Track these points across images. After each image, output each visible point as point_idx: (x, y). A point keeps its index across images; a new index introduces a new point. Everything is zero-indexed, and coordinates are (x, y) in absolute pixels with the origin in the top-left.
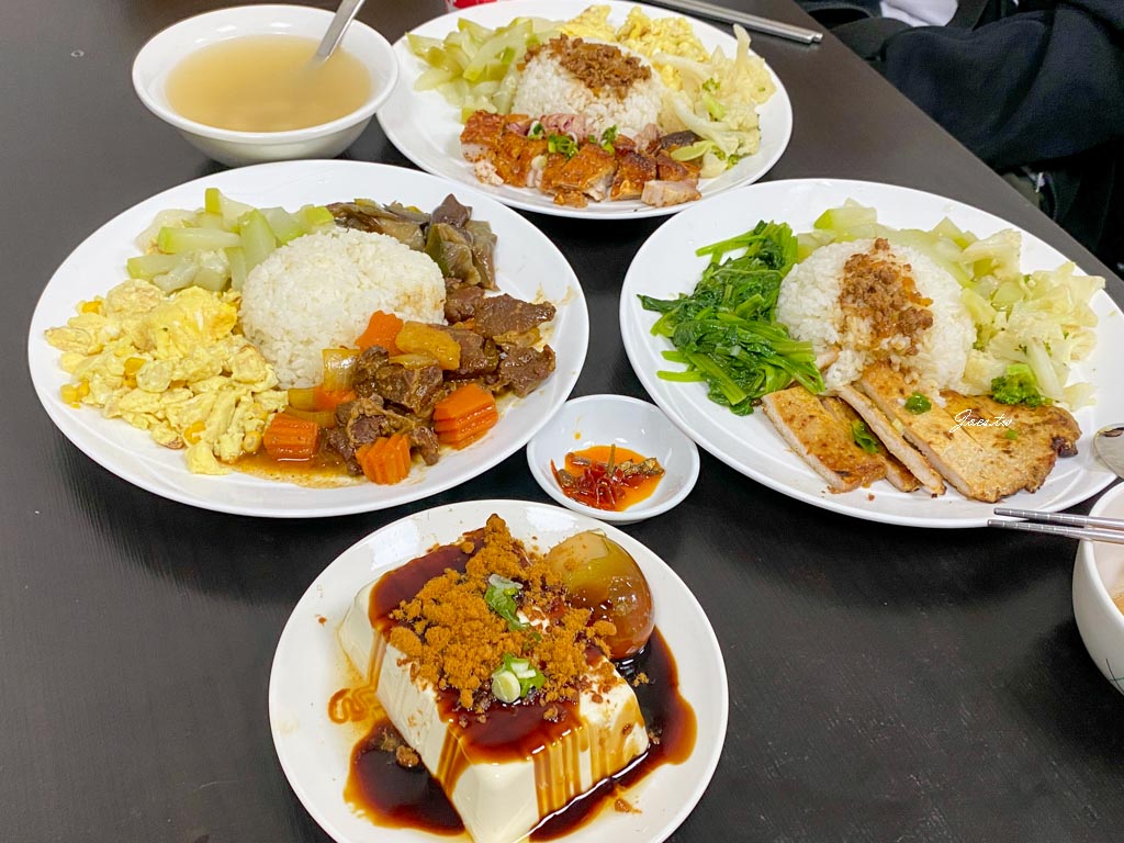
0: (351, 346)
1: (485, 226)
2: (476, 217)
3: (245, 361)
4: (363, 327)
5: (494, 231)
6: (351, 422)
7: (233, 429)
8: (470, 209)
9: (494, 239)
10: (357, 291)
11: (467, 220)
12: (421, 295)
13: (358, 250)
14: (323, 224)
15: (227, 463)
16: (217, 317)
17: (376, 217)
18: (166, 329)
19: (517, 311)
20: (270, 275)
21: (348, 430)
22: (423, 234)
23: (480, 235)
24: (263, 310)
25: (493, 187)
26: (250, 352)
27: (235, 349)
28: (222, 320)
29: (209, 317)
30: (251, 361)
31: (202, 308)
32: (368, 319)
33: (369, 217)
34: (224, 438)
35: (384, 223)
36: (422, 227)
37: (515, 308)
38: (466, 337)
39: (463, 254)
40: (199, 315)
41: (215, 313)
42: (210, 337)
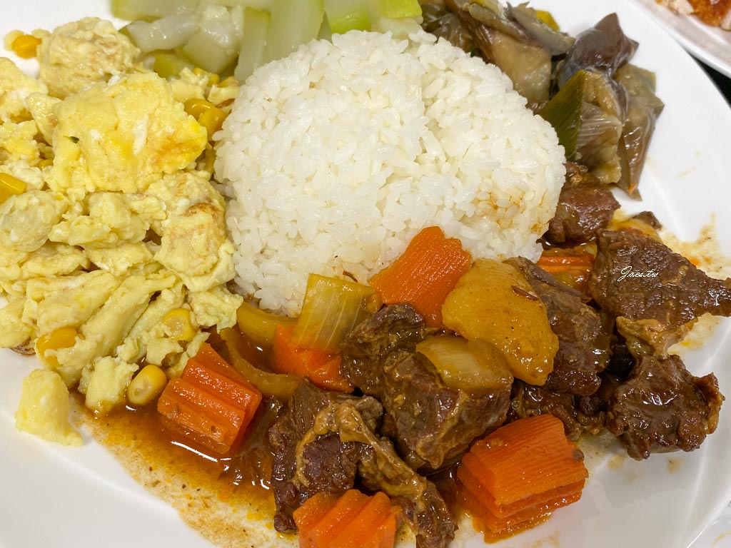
0: (363, 278)
1: (647, 80)
2: (639, 60)
3: (187, 235)
4: (397, 247)
5: (661, 93)
6: (308, 437)
7: (125, 351)
8: (636, 45)
9: (658, 109)
10: (412, 167)
11: (625, 62)
12: (517, 206)
13: (440, 82)
14: (401, 19)
15: (90, 412)
16: (170, 138)
17: (487, 27)
18: (75, 140)
19: (675, 282)
20: (283, 89)
21: (300, 450)
22: (553, 70)
23: (638, 94)
24: (245, 151)
25: (671, 15)
26: (203, 217)
27: (182, 203)
28: (179, 145)
29: (159, 134)
30: (196, 236)
31: (151, 116)
32: (410, 236)
33: (479, 24)
34: (104, 364)
35: (497, 41)
36: (555, 59)
37: (674, 275)
38: (571, 311)
39: (608, 134)
40: (141, 128)
41: (170, 130)
42: (149, 169)
